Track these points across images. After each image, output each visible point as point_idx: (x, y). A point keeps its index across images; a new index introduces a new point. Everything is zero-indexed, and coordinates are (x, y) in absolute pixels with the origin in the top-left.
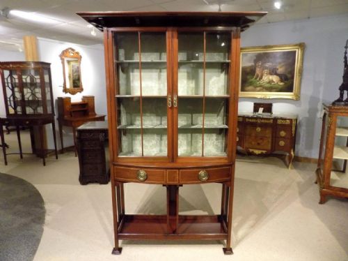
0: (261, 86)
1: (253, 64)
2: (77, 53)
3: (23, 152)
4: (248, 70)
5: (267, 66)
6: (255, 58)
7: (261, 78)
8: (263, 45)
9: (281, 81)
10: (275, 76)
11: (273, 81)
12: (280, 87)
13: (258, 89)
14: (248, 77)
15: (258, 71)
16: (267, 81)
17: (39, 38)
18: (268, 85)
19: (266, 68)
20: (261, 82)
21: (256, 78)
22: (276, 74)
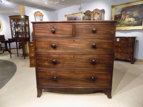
0: (124, 24)
1: (120, 13)
2: (41, 14)
3: (19, 53)
4: (118, 16)
5: (128, 13)
6: (121, 10)
7: (124, 20)
8: (126, 2)
9: (136, 20)
10: (132, 18)
11: (131, 21)
12: (135, 24)
13: (123, 25)
14: (118, 20)
15: (123, 17)
16: (128, 21)
17: (25, 6)
18: (128, 23)
19: (127, 14)
20: (124, 22)
21: (122, 20)
22: (133, 17)
